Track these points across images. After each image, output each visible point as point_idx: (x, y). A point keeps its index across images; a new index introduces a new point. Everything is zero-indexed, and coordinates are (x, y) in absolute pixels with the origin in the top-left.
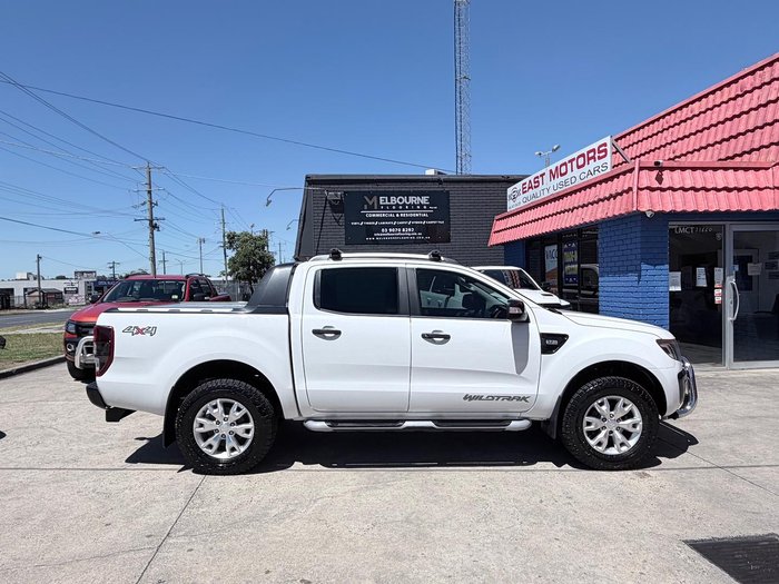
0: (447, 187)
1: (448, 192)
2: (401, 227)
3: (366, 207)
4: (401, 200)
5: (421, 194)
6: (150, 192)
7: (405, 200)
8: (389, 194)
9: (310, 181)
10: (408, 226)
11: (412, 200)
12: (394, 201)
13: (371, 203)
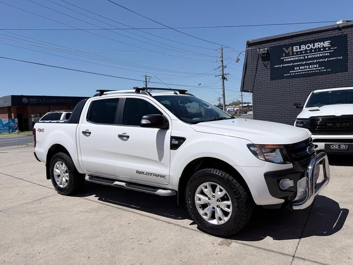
0: (345, 32)
1: (346, 35)
2: (309, 64)
3: (284, 55)
4: (308, 47)
5: (323, 40)
6: (222, 61)
7: (311, 46)
8: (300, 44)
9: (249, 44)
10: (313, 64)
11: (317, 45)
12: (303, 47)
13: (287, 52)
